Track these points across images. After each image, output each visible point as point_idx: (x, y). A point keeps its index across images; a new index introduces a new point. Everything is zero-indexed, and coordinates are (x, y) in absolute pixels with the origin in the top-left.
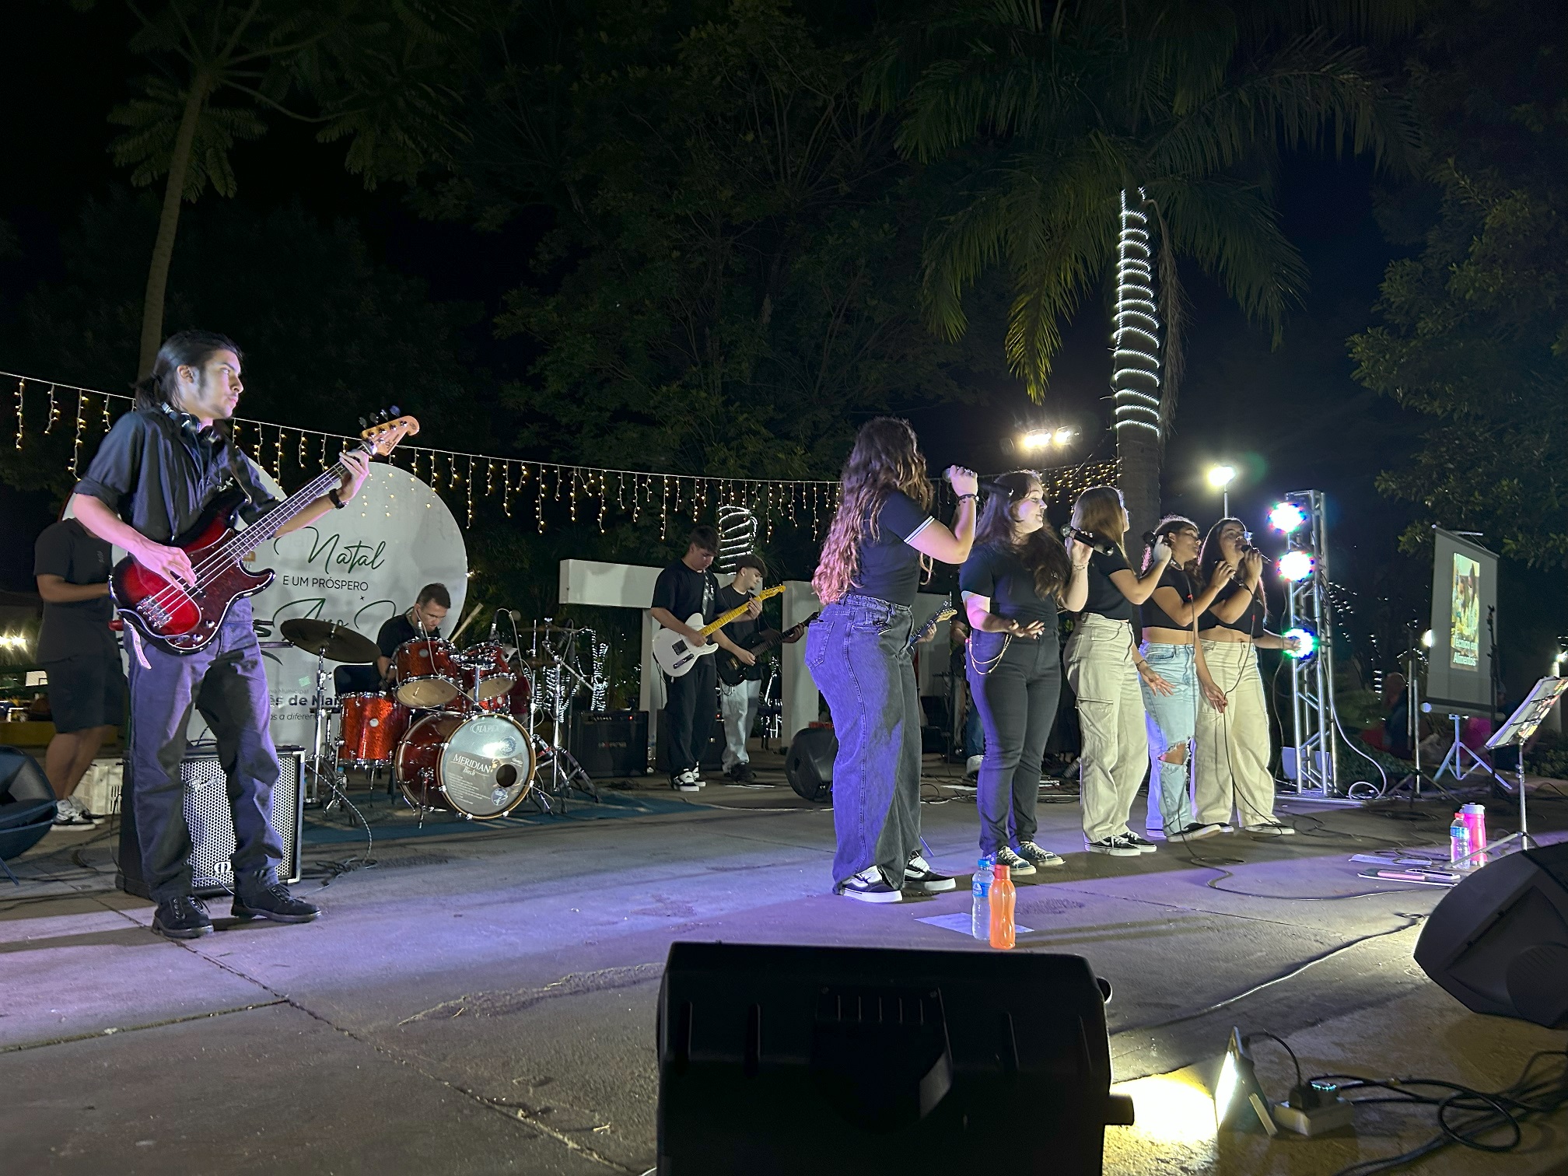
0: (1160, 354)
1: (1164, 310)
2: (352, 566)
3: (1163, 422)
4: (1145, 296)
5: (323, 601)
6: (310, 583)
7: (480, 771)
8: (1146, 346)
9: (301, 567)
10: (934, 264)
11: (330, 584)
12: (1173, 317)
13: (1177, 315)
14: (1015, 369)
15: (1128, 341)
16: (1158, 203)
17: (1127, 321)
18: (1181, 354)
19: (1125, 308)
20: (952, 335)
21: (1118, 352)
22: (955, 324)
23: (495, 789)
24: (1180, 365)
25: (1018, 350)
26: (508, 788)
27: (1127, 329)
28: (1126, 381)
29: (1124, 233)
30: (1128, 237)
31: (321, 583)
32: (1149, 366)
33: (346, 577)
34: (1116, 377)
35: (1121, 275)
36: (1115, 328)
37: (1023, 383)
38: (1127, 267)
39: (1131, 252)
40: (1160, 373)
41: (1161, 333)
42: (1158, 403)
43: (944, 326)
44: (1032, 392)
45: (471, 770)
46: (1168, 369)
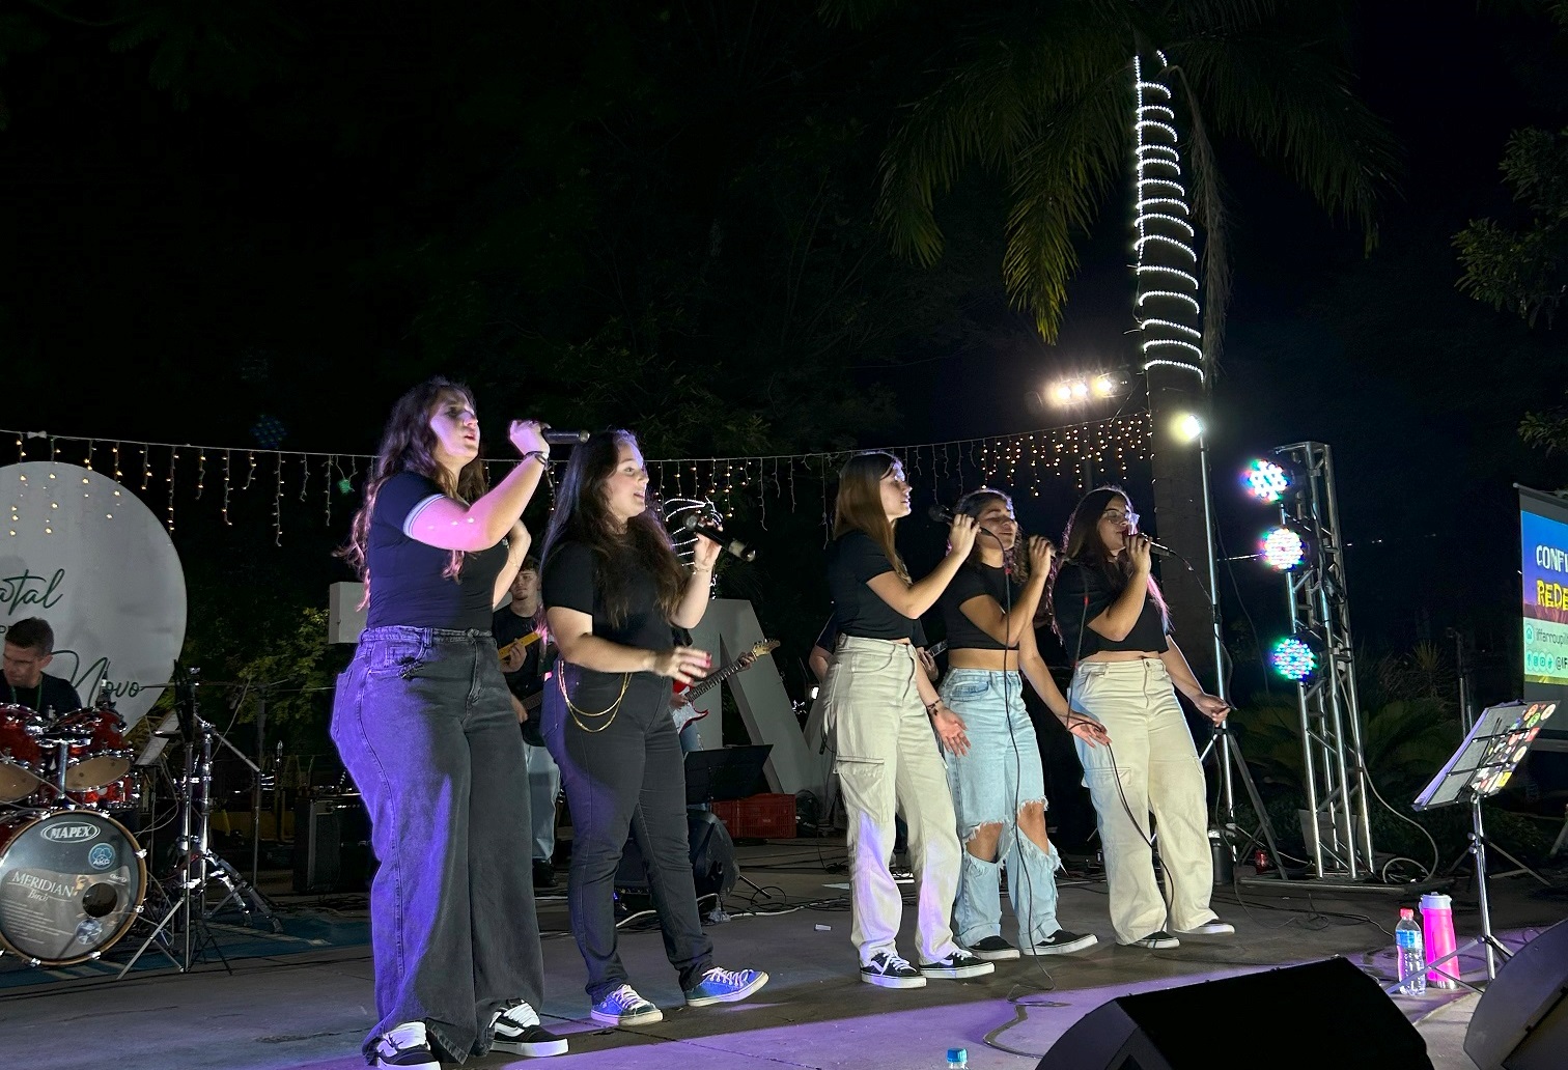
0: (1198, 270)
1: (1202, 210)
3: (1208, 360)
4: (1175, 194)
7: (55, 895)
8: (1180, 261)
10: (894, 166)
12: (1213, 218)
13: (1218, 216)
14: (1017, 300)
15: (1153, 253)
16: (1185, 71)
17: (1150, 227)
18: (1226, 268)
19: (1147, 210)
20: (924, 258)
21: (1140, 269)
22: (928, 244)
23: (80, 920)
24: (1226, 282)
25: (1019, 274)
26: (102, 919)
27: (1150, 237)
28: (1152, 309)
29: (1140, 111)
30: (1146, 116)
32: (1184, 287)
34: (1140, 302)
35: (1139, 167)
36: (1135, 235)
37: (1031, 318)
38: (1147, 155)
39: (1151, 136)
40: (1200, 296)
41: (1197, 243)
42: (1199, 335)
43: (912, 243)
44: (1042, 328)
45: (42, 893)
46: (1211, 287)
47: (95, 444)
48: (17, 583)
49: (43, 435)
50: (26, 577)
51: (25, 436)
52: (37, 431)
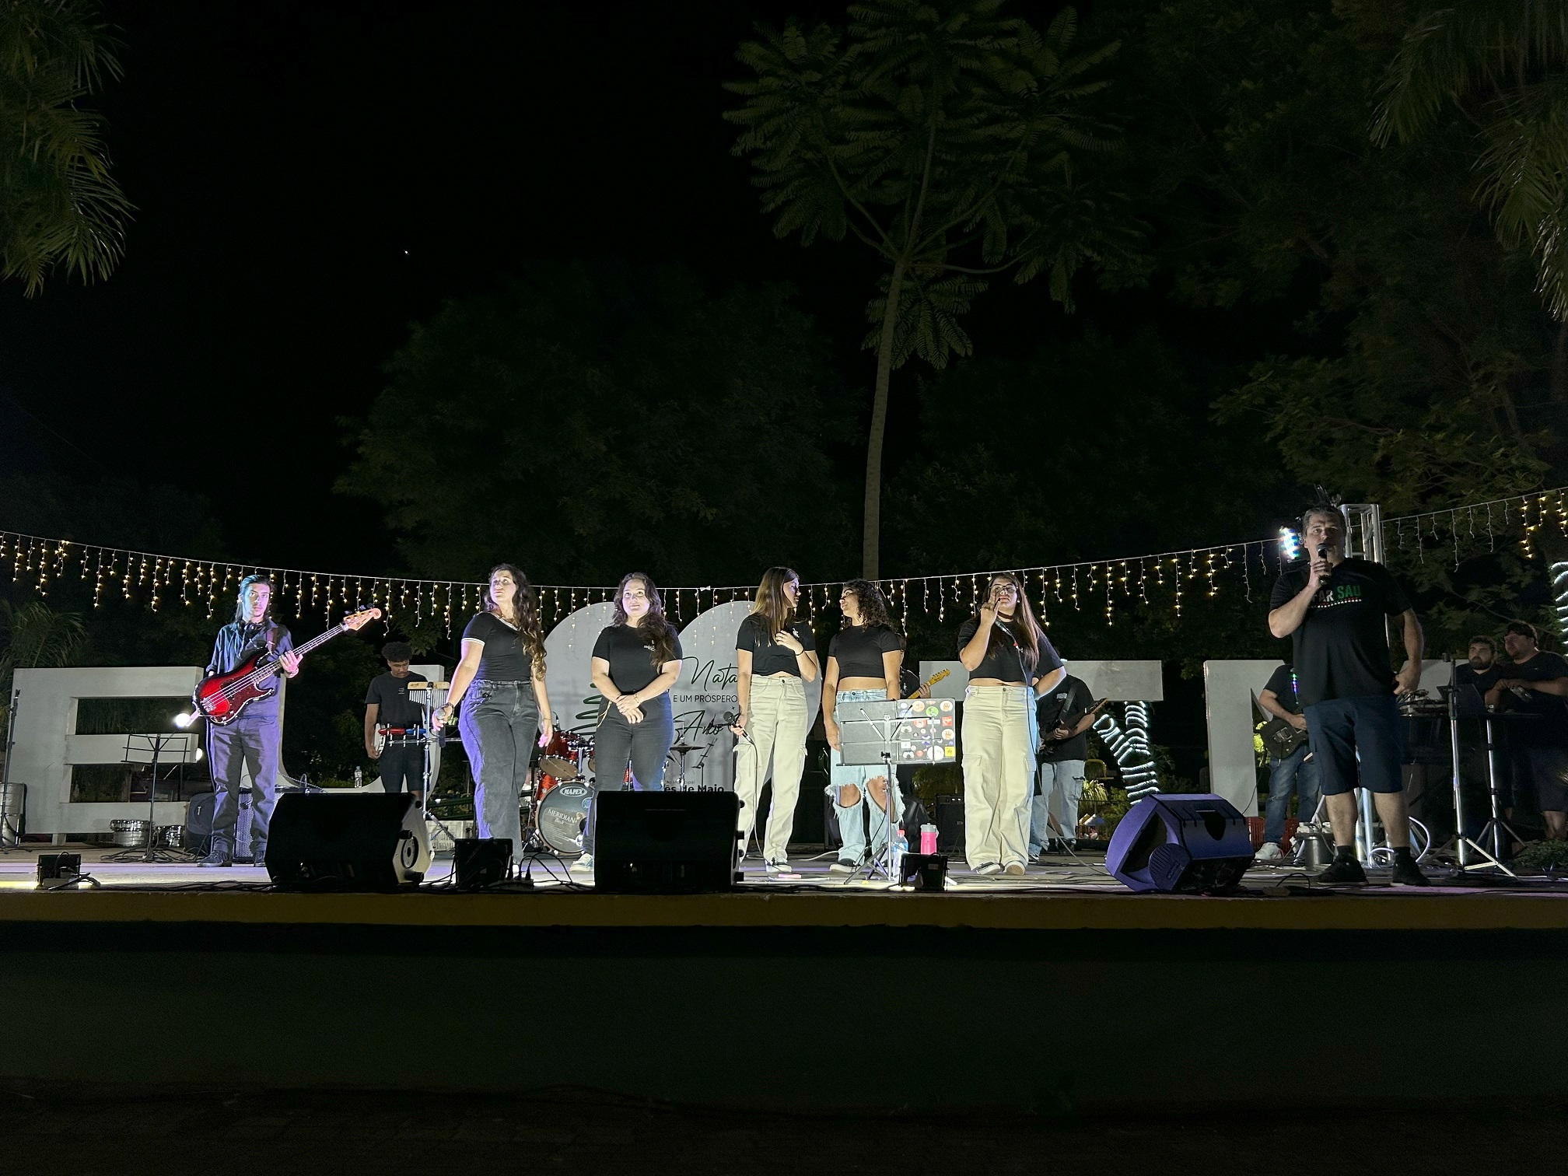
2: (725, 684)
5: (703, 712)
6: (693, 700)
7: (567, 821)
9: (686, 687)
11: (708, 699)
31: (701, 698)
33: (720, 693)
45: (561, 820)
47: (736, 590)
48: (726, 671)
49: (709, 588)
50: (730, 668)
51: (699, 590)
52: (706, 587)
